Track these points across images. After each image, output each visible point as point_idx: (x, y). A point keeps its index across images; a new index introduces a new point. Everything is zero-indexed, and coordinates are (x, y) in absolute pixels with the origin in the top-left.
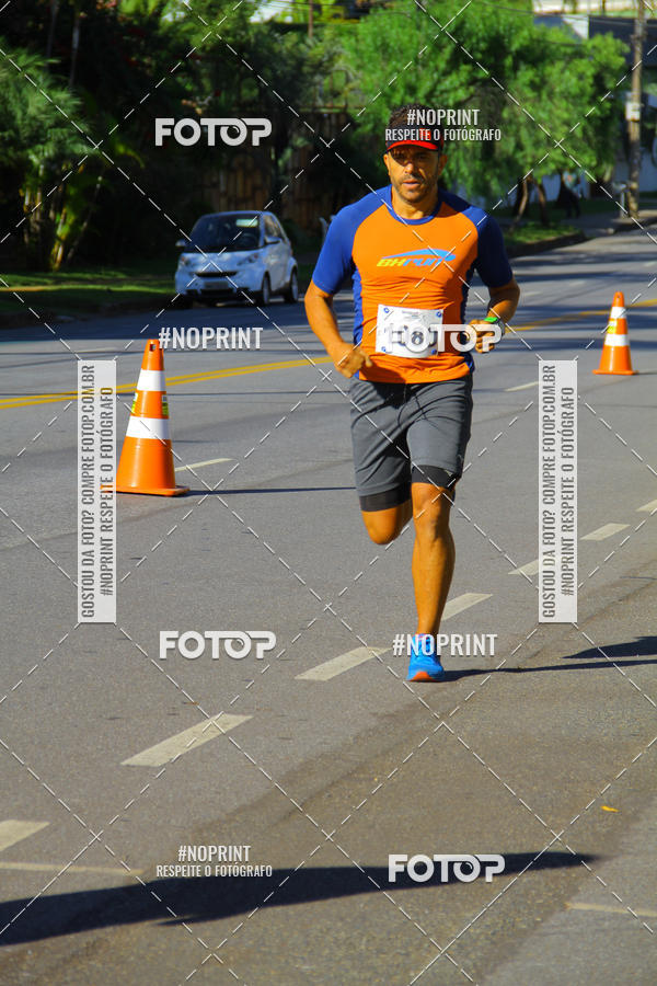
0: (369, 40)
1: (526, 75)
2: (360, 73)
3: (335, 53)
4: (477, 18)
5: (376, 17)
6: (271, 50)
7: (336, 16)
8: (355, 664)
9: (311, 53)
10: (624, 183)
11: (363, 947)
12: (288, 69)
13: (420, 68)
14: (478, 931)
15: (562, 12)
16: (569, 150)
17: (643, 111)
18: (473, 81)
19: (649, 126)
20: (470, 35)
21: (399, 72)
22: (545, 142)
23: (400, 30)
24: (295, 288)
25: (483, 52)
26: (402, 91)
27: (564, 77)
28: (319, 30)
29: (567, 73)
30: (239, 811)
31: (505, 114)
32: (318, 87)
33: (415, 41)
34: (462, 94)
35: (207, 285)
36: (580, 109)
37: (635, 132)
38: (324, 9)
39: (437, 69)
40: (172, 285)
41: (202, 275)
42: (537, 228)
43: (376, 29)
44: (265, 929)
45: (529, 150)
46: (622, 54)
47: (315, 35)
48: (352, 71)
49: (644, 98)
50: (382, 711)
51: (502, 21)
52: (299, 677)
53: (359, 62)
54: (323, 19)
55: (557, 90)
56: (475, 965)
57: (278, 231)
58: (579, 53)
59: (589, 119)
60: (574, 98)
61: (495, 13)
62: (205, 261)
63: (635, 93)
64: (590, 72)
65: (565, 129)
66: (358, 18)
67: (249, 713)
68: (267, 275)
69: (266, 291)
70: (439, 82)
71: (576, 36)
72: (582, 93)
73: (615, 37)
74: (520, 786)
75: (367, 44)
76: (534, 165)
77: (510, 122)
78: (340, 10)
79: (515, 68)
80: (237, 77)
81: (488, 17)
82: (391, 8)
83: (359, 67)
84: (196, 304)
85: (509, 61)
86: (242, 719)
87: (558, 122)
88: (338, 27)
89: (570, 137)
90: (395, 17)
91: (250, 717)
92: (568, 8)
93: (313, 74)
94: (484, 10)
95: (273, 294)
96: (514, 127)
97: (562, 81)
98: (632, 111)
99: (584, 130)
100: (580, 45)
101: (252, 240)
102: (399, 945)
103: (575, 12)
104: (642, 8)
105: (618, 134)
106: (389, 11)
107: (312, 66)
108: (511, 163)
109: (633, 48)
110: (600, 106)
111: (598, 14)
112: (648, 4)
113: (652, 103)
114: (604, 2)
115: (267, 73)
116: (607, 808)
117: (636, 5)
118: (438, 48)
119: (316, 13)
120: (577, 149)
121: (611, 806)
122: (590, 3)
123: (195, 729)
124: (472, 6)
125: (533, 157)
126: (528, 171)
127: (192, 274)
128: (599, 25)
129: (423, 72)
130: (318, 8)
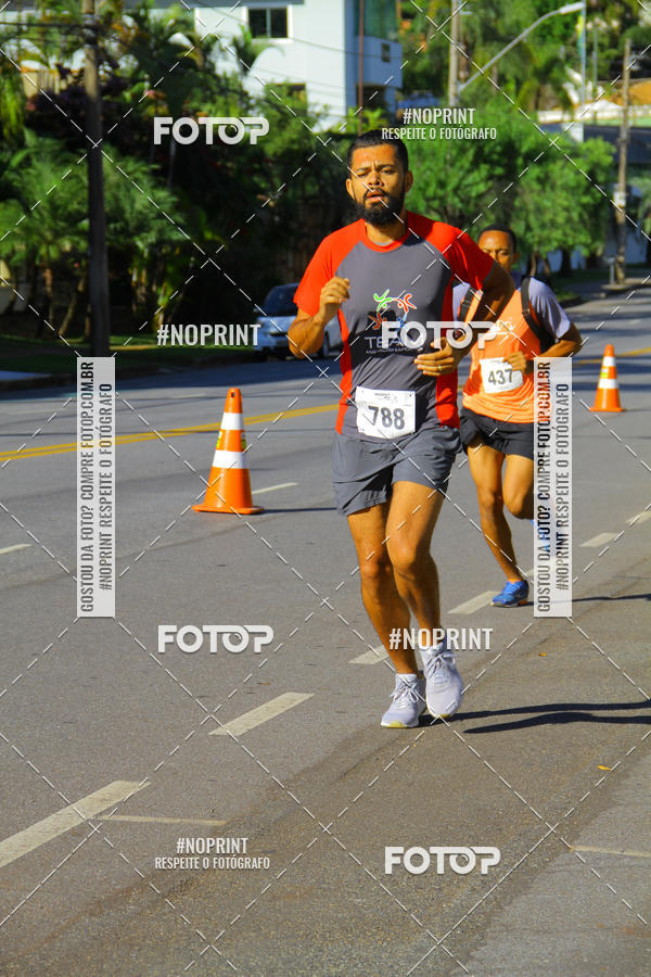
1: (534, 171)
10: (612, 256)
13: (448, 167)
15: (562, 122)
16: (568, 231)
17: (628, 199)
18: (490, 177)
19: (633, 211)
21: (430, 169)
22: (549, 225)
25: (499, 154)
26: (434, 185)
27: (563, 173)
29: (566, 170)
30: (303, 771)
31: (517, 203)
33: (444, 146)
34: (482, 188)
35: (278, 343)
36: (576, 198)
37: (621, 216)
38: (371, 121)
39: (462, 168)
41: (274, 335)
45: (537, 231)
46: (610, 154)
49: (628, 189)
51: (514, 129)
52: (352, 662)
55: (559, 182)
56: (496, 898)
58: (575, 154)
59: (584, 206)
60: (572, 190)
61: (508, 123)
63: (621, 185)
64: (585, 168)
65: (564, 214)
67: (312, 692)
69: (325, 347)
70: (463, 178)
71: (573, 140)
72: (578, 186)
73: (605, 140)
74: (532, 750)
76: (540, 243)
77: (521, 209)
78: (384, 122)
79: (525, 166)
80: (302, 176)
84: (269, 359)
85: (520, 161)
86: (306, 696)
87: (559, 209)
89: (569, 220)
91: (312, 695)
92: (567, 117)
94: (499, 120)
95: (331, 349)
96: (524, 214)
97: (562, 176)
98: (619, 200)
99: (580, 215)
100: (576, 147)
103: (572, 121)
104: (626, 118)
105: (608, 217)
108: (524, 241)
109: (619, 150)
110: (593, 197)
111: (590, 122)
112: (630, 114)
113: (635, 193)
114: (596, 113)
115: (326, 173)
116: (602, 768)
117: (622, 115)
118: (462, 150)
119: (364, 125)
120: (575, 230)
121: (605, 766)
122: (584, 114)
123: (268, 704)
124: (490, 118)
125: (540, 237)
126: (535, 248)
127: (265, 334)
128: (591, 131)
129: (451, 171)
130: (366, 120)
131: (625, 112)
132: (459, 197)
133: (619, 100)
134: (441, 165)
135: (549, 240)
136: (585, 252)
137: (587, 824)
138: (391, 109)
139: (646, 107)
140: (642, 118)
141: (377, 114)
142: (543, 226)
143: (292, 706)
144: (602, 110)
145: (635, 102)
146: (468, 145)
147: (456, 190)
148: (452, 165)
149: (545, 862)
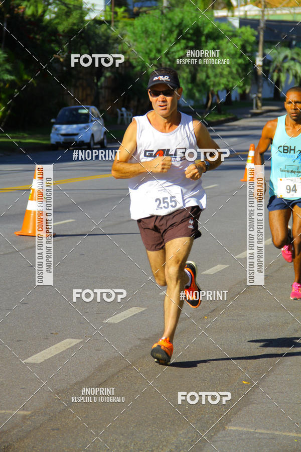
0: (139, 28)
1: (211, 44)
2: (135, 43)
3: (124, 34)
4: (189, 19)
5: (142, 18)
6: (95, 32)
7: (124, 17)
8: (131, 315)
9: (113, 34)
10: (255, 94)
11: (132, 447)
12: (102, 41)
13: (162, 41)
14: (185, 440)
15: (227, 16)
16: (230, 79)
17: (264, 61)
18: (186, 47)
19: (267, 68)
20: (186, 26)
21: (153, 42)
22: (219, 75)
23: (153, 24)
24: (105, 141)
25: (191, 34)
26: (154, 51)
27: (228, 46)
28: (116, 23)
29: (229, 44)
30: (76, 384)
32: (116, 49)
33: (160, 28)
34: (181, 53)
35: (65, 140)
36: (235, 60)
37: (260, 71)
38: (119, 14)
39: (170, 42)
40: (49, 139)
41: (63, 135)
42: (216, 114)
43: (142, 23)
44: (87, 439)
45: (212, 79)
46: (254, 35)
47: (115, 26)
48: (132, 42)
49: (264, 55)
50: (142, 337)
51: (200, 20)
52: (104, 321)
53: (135, 38)
54: (118, 18)
55: (225, 51)
57: (98, 115)
58: (234, 35)
59: (239, 65)
60: (232, 56)
61: (197, 16)
62: (64, 129)
63: (260, 53)
64: (240, 43)
65: (228, 69)
66: (134, 18)
67: (82, 338)
68: (93, 135)
69: (92, 142)
70: (171, 48)
71: (234, 27)
72: (236, 53)
73: (251, 28)
74: (205, 372)
75: (138, 30)
76: (214, 85)
77: (204, 66)
78: (126, 14)
79: (206, 42)
80: (79, 44)
81: (194, 18)
82: (149, 13)
83: (135, 40)
84: (60, 148)
85: (203, 39)
86: (78, 341)
87: (225, 66)
88: (125, 22)
89: (230, 73)
90: (151, 18)
91: (82, 340)
92: (230, 14)
93: (114, 44)
94: (191, 15)
95: (95, 144)
96: (205, 69)
97: (227, 48)
98: (259, 61)
99: (237, 70)
100: (235, 31)
101: (86, 119)
102: (148, 446)
103: (233, 16)
104: (263, 15)
105: (253, 72)
106: (148, 15)
107: (114, 40)
108: (204, 84)
109: (259, 33)
110: (244, 59)
111: (243, 17)
112: (266, 13)
113: (268, 58)
114: (246, 12)
115: (93, 43)
116: (244, 382)
117: (261, 13)
118: (171, 32)
119: (115, 16)
120: (233, 78)
121: (246, 381)
122: (240, 12)
123: (56, 345)
124: (186, 13)
125: (214, 82)
126: (211, 88)
127: (58, 134)
128: (244, 22)
129: (164, 43)
130: (116, 13)
131: (263, 11)
132: (168, 58)
133: (260, 5)
134: (159, 40)
135: (219, 84)
136: (240, 91)
137: (235, 414)
138: (131, 7)
139: (274, 9)
140: (272, 15)
141: (122, 9)
142: (216, 76)
143: (69, 347)
144: (250, 10)
145: (268, 6)
146: (174, 28)
147: (167, 54)
148: (165, 40)
149: (212, 436)
